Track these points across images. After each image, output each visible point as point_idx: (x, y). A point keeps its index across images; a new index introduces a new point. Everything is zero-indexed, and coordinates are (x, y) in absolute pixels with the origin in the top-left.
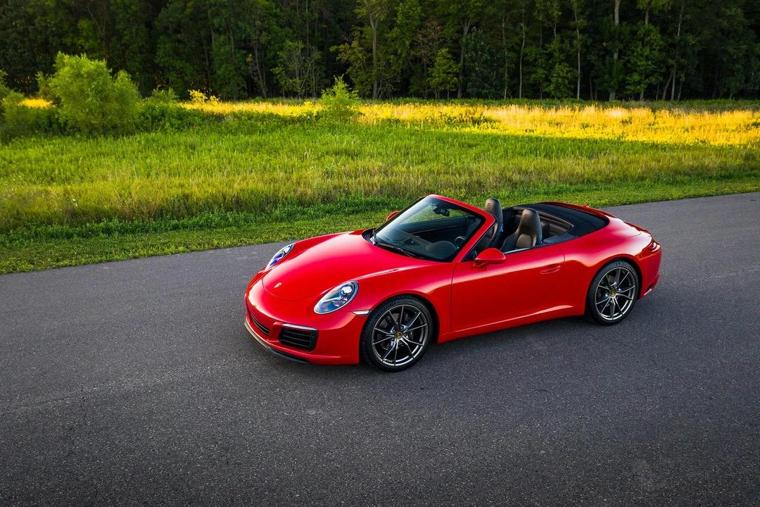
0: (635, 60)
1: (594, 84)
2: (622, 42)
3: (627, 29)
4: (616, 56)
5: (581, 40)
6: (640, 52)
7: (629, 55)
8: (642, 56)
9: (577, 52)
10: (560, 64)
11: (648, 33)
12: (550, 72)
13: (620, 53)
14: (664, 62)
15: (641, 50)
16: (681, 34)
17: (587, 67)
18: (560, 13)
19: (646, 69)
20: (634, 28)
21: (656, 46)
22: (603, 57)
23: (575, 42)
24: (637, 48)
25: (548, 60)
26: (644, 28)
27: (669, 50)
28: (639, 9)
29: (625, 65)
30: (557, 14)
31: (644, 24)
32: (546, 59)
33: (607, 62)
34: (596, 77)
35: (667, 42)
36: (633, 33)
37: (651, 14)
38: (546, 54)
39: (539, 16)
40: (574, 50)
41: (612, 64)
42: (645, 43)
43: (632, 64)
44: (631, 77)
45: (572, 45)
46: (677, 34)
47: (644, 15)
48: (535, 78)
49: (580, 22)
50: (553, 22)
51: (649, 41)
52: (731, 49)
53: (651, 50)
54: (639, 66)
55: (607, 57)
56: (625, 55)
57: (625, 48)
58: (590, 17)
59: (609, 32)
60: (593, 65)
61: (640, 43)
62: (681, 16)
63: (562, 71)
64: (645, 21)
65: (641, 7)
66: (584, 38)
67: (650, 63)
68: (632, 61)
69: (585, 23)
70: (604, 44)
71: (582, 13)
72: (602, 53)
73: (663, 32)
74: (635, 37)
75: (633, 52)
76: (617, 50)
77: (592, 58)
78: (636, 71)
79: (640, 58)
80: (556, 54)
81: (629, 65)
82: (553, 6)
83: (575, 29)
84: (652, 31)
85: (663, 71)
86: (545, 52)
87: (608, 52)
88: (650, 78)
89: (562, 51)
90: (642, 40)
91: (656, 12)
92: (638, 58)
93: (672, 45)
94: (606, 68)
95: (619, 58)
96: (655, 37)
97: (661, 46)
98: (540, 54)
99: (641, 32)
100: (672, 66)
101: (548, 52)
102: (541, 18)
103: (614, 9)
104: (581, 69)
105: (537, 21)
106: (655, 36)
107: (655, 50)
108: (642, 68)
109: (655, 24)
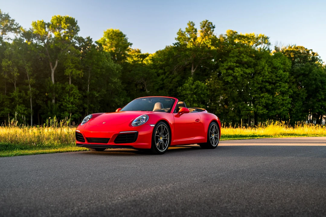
0: (66, 104)
1: (40, 118)
2: (57, 93)
3: (59, 86)
4: (54, 101)
5: (32, 91)
6: (68, 99)
7: (62, 101)
8: (69, 102)
9: (30, 98)
10: (19, 105)
11: (72, 89)
12: (13, 110)
13: (56, 100)
14: (81, 105)
15: (69, 98)
16: (89, 91)
17: (37, 108)
18: (19, 74)
19: (72, 110)
20: (63, 86)
21: (77, 97)
22: (46, 102)
23: (29, 92)
24: (66, 97)
25: (11, 102)
26: (69, 86)
27: (84, 99)
28: (66, 75)
29: (60, 107)
30: (17, 75)
31: (69, 84)
32: (10, 102)
33: (49, 105)
34: (43, 114)
35: (82, 94)
36: (63, 89)
37: (72, 78)
38: (10, 99)
39: (5, 75)
40: (28, 97)
41: (52, 106)
42: (70, 95)
43: (64, 107)
44: (63, 114)
45: (26, 94)
46: (87, 90)
47: (69, 79)
48: (3, 113)
49: (31, 80)
50: (13, 79)
51: (73, 94)
52: (117, 100)
53: (74, 99)
54: (68, 108)
55: (49, 102)
56: (59, 101)
57: (59, 96)
58: (37, 78)
59: (50, 87)
60: (40, 107)
61: (68, 94)
62: (89, 81)
63: (21, 109)
64: (69, 82)
65: (67, 74)
66: (34, 90)
67: (74, 106)
68: (64, 105)
69: (34, 82)
70: (46, 94)
71: (32, 75)
72: (45, 99)
73: (80, 89)
74: (64, 91)
75: (64, 99)
76: (54, 98)
77: (39, 102)
78: (66, 110)
79: (68, 103)
80: (17, 99)
81: (62, 107)
82: (14, 70)
83: (27, 85)
84: (74, 88)
85: (82, 111)
86: (10, 97)
87: (49, 99)
88: (75, 115)
89: (20, 97)
90: (68, 93)
91: (75, 78)
92: (67, 103)
93: (85, 97)
94: (49, 108)
95: (56, 103)
96: (76, 92)
97: (79, 96)
98: (6, 99)
99: (68, 88)
100: (86, 108)
101: (11, 97)
102: (6, 76)
103: (51, 74)
104: (33, 109)
105: (3, 78)
106: (75, 90)
107: (76, 98)
108: (70, 109)
109: (75, 84)
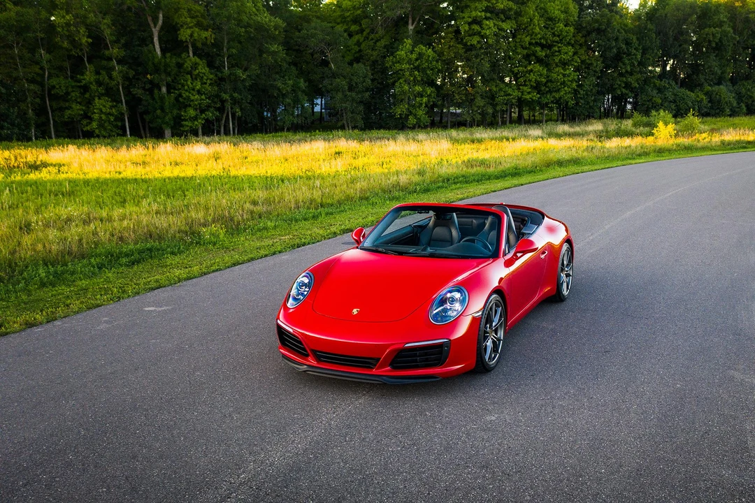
0: (187, 94)
1: (143, 120)
2: (169, 74)
3: (172, 60)
4: (164, 90)
5: (121, 72)
6: (191, 86)
7: (180, 89)
8: (193, 90)
9: (118, 85)
10: (99, 99)
11: (195, 66)
12: (88, 107)
13: (169, 87)
14: (218, 96)
15: (192, 84)
16: (228, 68)
17: (133, 103)
18: (90, 40)
19: (200, 104)
20: (180, 60)
21: (207, 80)
22: (151, 91)
23: (114, 74)
24: (186, 81)
25: (83, 94)
26: (190, 60)
27: (220, 84)
28: (181, 41)
29: (177, 99)
30: (87, 41)
31: (189, 56)
32: (81, 93)
33: (156, 96)
34: (147, 112)
35: (216, 75)
36: (180, 66)
37: (194, 46)
38: (80, 87)
39: (63, 42)
40: (114, 83)
41: (162, 98)
42: (194, 77)
43: (185, 99)
44: (185, 112)
45: (111, 78)
46: (225, 68)
47: (187, 47)
48: (70, 114)
49: (115, 51)
50: (81, 50)
51: (198, 75)
52: (279, 84)
53: (202, 84)
54: (193, 101)
55: (156, 91)
56: (175, 89)
57: (173, 81)
58: (126, 46)
59: (153, 63)
60: (140, 100)
61: (189, 76)
62: (225, 49)
63: (104, 106)
64: (189, 53)
65: (184, 39)
66: (125, 68)
67: (203, 97)
68: (184, 95)
69: (123, 53)
70: (149, 76)
71: (117, 41)
72: (148, 86)
73: (210, 65)
74: (182, 70)
75: (183, 86)
76: (165, 83)
77: (137, 91)
78: (190, 106)
79: (192, 91)
80: (94, 87)
81: (180, 99)
82: (79, 32)
83: (110, 59)
84: (199, 65)
85: (218, 105)
86: (79, 84)
87: (155, 86)
88: (207, 113)
89: (99, 83)
90: (190, 73)
91: (199, 45)
92: (190, 93)
93: (222, 79)
94: (156, 102)
95: (169, 92)
96: (203, 71)
97: (211, 79)
98: (73, 87)
99: (188, 65)
100: (226, 100)
101: (82, 84)
102: (65, 44)
103: (153, 39)
104: (126, 105)
105: (62, 48)
106: (203, 69)
107: (205, 83)
108: (196, 103)
109: (200, 56)
